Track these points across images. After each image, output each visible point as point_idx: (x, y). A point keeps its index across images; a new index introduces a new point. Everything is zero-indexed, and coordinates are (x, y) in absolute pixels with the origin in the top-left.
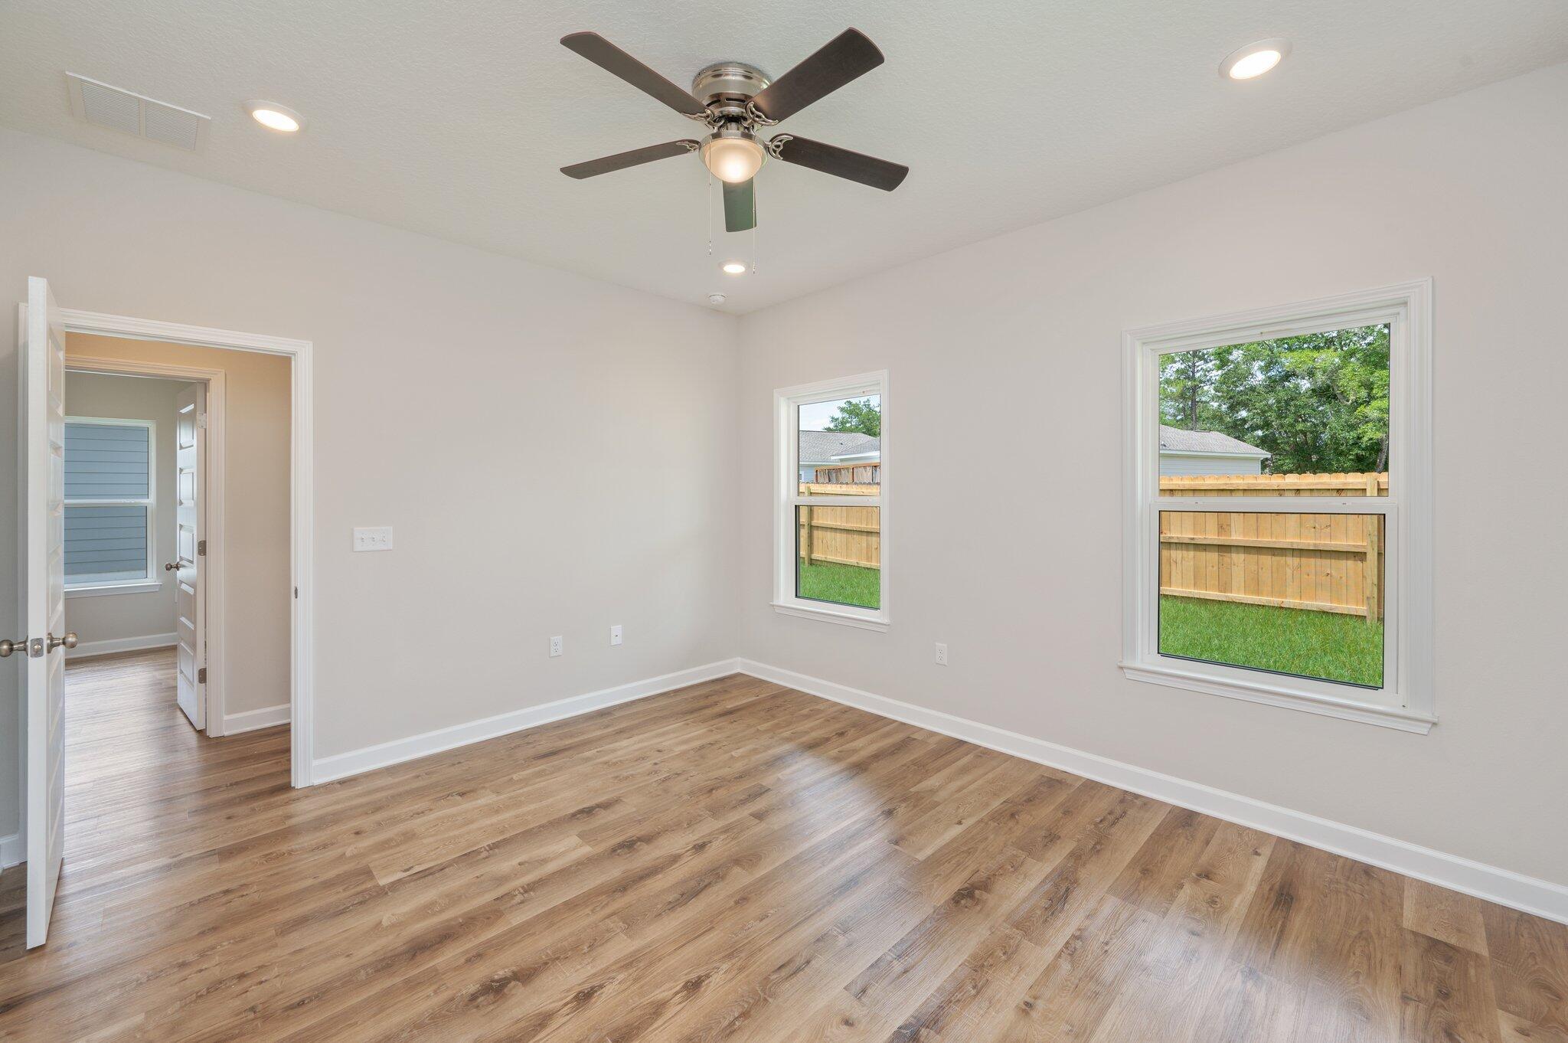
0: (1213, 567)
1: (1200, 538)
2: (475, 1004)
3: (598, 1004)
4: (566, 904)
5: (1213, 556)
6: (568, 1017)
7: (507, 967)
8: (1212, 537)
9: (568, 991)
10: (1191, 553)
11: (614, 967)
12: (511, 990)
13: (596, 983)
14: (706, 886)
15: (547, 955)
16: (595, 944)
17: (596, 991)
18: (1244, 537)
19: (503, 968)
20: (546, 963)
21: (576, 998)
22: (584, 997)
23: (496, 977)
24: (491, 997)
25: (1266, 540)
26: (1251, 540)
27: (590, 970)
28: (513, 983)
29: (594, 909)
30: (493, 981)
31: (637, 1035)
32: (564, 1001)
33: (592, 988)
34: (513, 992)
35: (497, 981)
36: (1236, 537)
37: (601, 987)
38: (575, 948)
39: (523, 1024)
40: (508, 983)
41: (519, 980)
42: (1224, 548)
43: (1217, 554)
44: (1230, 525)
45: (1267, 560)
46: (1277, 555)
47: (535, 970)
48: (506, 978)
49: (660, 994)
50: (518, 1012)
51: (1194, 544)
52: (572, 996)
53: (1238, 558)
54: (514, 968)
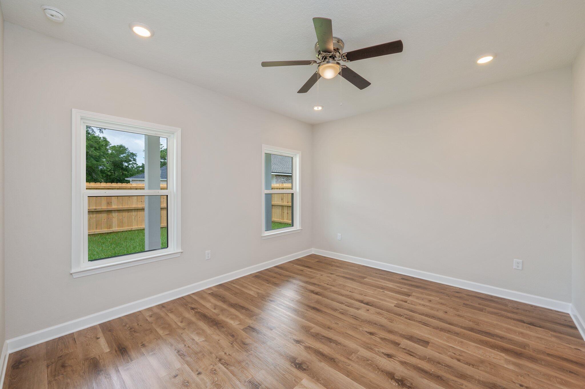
0: (104, 220)
1: (99, 208)
2: (411, 386)
3: (389, 352)
4: (348, 376)
5: (104, 216)
6: (399, 357)
7: (391, 383)
8: (104, 207)
9: (389, 361)
10: (95, 215)
11: (374, 352)
12: (399, 377)
13: (383, 355)
14: (324, 337)
15: (378, 372)
16: (365, 360)
17: (386, 354)
18: (117, 206)
19: (392, 384)
20: (382, 371)
21: (391, 358)
22: (389, 356)
23: (397, 385)
24: (405, 382)
25: (126, 207)
26: (120, 207)
27: (378, 357)
28: (396, 378)
29: (348, 365)
30: (399, 385)
31: (394, 341)
32: (394, 360)
33: (385, 355)
34: (399, 376)
35: (398, 383)
36: (114, 207)
37: (383, 353)
38: (371, 365)
39: (409, 368)
40: (396, 379)
41: (394, 377)
42: (109, 212)
43: (106, 214)
44: (111, 203)
45: (125, 214)
46: (130, 212)
47: (387, 373)
48: (395, 381)
49: (378, 340)
50: (406, 371)
51: (96, 211)
52: (391, 359)
53: (115, 215)
54: (390, 380)
